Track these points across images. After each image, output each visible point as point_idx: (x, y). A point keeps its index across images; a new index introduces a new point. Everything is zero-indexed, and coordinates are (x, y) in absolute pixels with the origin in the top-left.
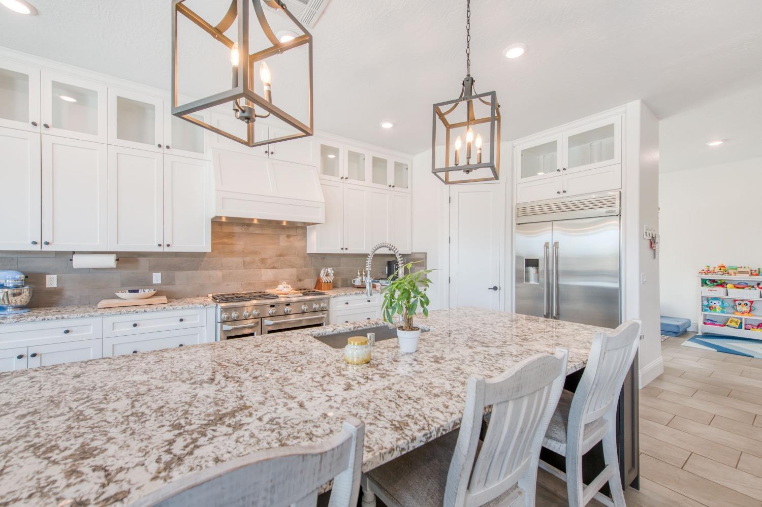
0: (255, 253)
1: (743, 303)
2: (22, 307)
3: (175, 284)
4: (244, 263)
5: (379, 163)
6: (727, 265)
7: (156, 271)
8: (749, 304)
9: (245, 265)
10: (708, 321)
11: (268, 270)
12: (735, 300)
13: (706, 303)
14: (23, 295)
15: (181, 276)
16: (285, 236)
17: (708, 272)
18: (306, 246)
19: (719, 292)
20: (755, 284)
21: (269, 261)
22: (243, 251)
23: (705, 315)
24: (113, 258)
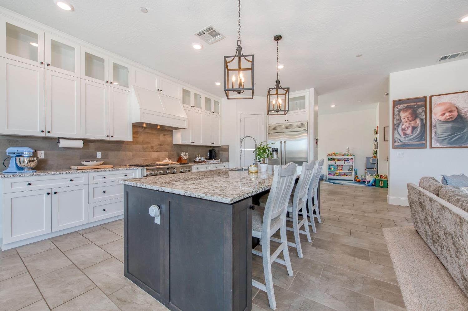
0: (148, 143)
1: (340, 166)
2: (33, 169)
3: (108, 159)
4: (143, 148)
5: (207, 100)
6: (335, 152)
7: (99, 151)
8: (341, 166)
9: (144, 149)
10: (330, 174)
11: (154, 152)
12: (338, 166)
13: (329, 167)
14: (34, 162)
15: (111, 154)
16: (162, 135)
17: (330, 155)
18: (172, 141)
19: (333, 163)
20: (343, 159)
21: (155, 148)
22: (142, 142)
23: (329, 172)
24: (81, 142)
